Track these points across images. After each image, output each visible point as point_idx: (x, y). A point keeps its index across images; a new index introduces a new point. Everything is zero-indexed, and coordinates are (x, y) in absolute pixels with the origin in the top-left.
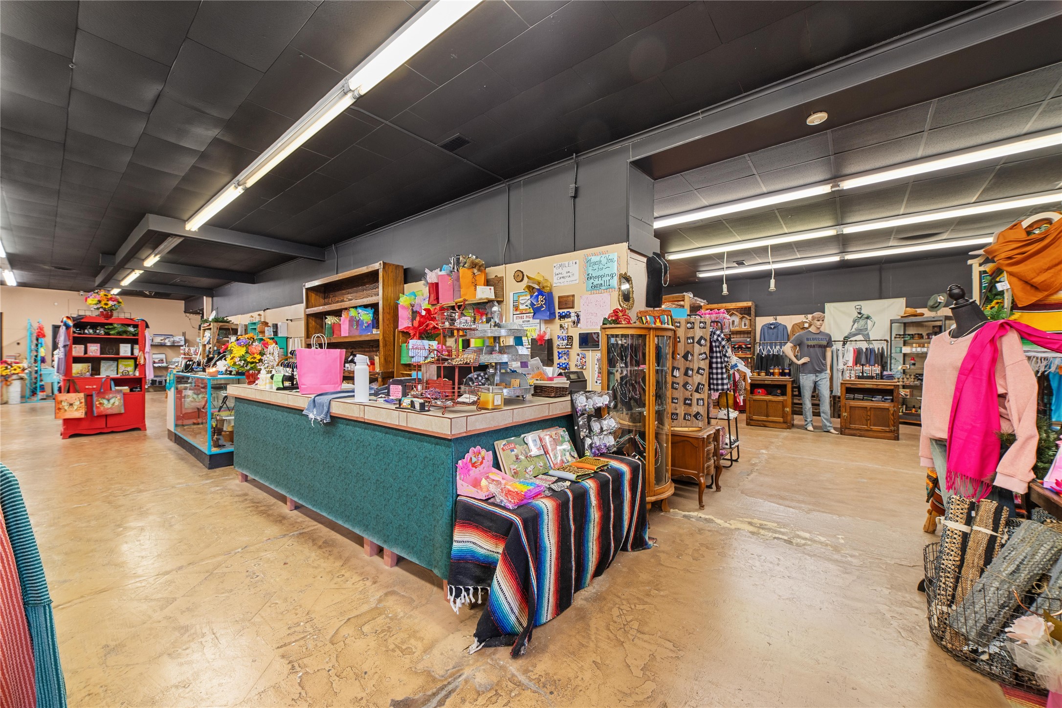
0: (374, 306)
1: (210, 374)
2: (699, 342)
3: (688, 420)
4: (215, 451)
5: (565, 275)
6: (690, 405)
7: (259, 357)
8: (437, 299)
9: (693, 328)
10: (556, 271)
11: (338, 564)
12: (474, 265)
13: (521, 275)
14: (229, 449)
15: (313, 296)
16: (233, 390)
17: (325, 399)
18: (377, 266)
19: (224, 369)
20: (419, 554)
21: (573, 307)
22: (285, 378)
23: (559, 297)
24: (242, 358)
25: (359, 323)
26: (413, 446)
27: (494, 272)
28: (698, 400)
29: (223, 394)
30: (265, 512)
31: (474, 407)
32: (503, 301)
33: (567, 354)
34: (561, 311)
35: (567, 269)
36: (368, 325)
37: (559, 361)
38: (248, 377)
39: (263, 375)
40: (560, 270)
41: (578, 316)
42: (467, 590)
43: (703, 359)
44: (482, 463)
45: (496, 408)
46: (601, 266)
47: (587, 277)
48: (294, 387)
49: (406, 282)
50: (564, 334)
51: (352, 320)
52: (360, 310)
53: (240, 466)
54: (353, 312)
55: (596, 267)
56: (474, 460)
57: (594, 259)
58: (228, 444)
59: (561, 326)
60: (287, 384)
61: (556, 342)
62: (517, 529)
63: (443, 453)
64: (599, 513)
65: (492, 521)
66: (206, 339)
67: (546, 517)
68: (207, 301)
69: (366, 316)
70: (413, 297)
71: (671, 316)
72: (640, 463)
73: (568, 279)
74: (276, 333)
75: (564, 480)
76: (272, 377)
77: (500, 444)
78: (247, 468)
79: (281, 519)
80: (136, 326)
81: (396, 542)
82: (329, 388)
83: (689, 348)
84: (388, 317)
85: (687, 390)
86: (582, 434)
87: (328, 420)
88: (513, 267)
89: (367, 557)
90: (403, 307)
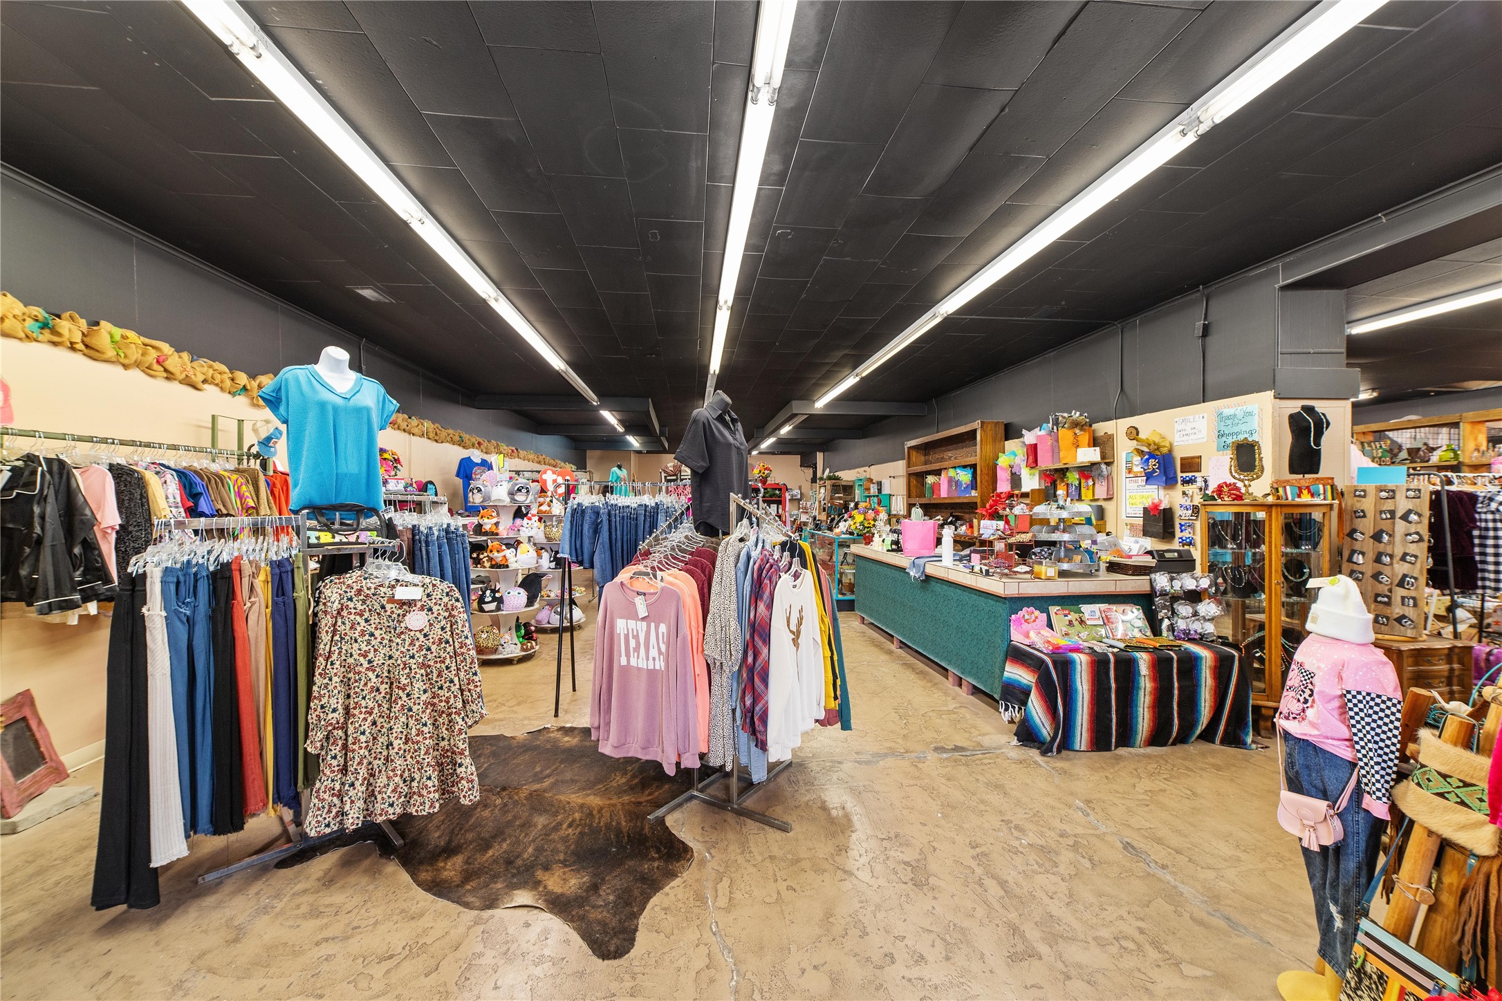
0: (974, 467)
1: (836, 534)
2: (1405, 517)
3: (1383, 624)
4: (840, 597)
5: (1189, 431)
6: (1388, 604)
7: (872, 523)
8: (1036, 461)
9: (1393, 498)
10: (1177, 427)
11: (929, 684)
12: (1075, 424)
13: (1135, 432)
14: (849, 597)
15: (914, 454)
16: (856, 549)
17: (922, 561)
18: (976, 424)
19: (844, 530)
20: (985, 684)
21: (1199, 470)
22: (893, 543)
23: (1182, 459)
24: (862, 523)
25: (958, 483)
26: (981, 601)
27: (1103, 428)
28: (1403, 598)
29: (846, 550)
30: (879, 646)
31: (1028, 576)
32: (1113, 463)
33: (1192, 526)
34: (1184, 475)
35: (1193, 425)
36: (967, 486)
37: (1181, 535)
38: (865, 539)
39: (876, 538)
40: (1183, 426)
41: (1206, 481)
42: (1014, 708)
43: (1413, 542)
44: (1034, 621)
45: (1049, 579)
46: (1236, 421)
47: (1217, 434)
48: (899, 550)
49: (1007, 439)
50: (1188, 503)
51: (950, 480)
52: (959, 471)
53: (860, 610)
54: (952, 473)
55: (1229, 422)
56: (1027, 617)
57: (1227, 412)
58: (848, 593)
59: (1184, 493)
60: (894, 547)
61: (1179, 512)
62: (1047, 666)
63: (1001, 609)
64: (1153, 684)
65: (1032, 660)
66: (822, 495)
67: (1078, 667)
68: (820, 457)
69: (965, 477)
70: (1013, 457)
71: (1332, 486)
72: (1236, 654)
73: (1193, 437)
74: (880, 491)
75: (1114, 647)
76: (883, 541)
77: (1053, 609)
78: (865, 612)
79: (890, 652)
80: (780, 490)
81: (970, 674)
82: (925, 553)
83: (1385, 525)
84: (987, 478)
85: (1381, 582)
86: (1160, 615)
87: (923, 578)
88: (1125, 423)
89: (951, 686)
90: (1002, 468)
